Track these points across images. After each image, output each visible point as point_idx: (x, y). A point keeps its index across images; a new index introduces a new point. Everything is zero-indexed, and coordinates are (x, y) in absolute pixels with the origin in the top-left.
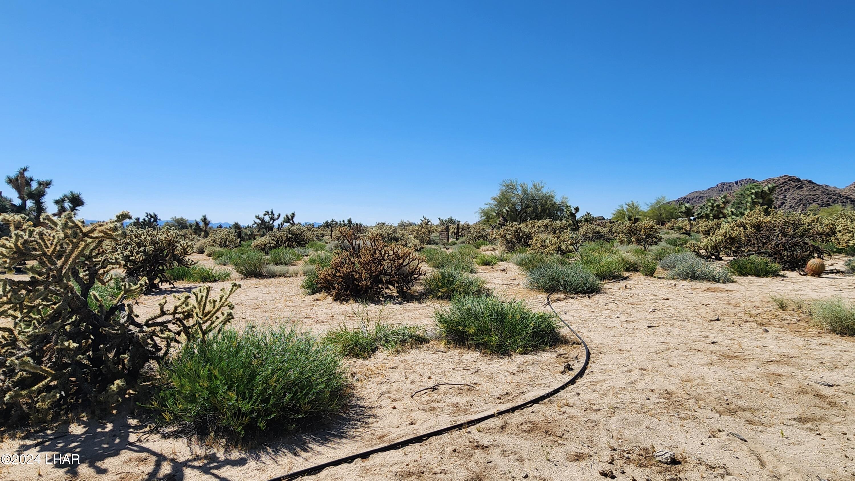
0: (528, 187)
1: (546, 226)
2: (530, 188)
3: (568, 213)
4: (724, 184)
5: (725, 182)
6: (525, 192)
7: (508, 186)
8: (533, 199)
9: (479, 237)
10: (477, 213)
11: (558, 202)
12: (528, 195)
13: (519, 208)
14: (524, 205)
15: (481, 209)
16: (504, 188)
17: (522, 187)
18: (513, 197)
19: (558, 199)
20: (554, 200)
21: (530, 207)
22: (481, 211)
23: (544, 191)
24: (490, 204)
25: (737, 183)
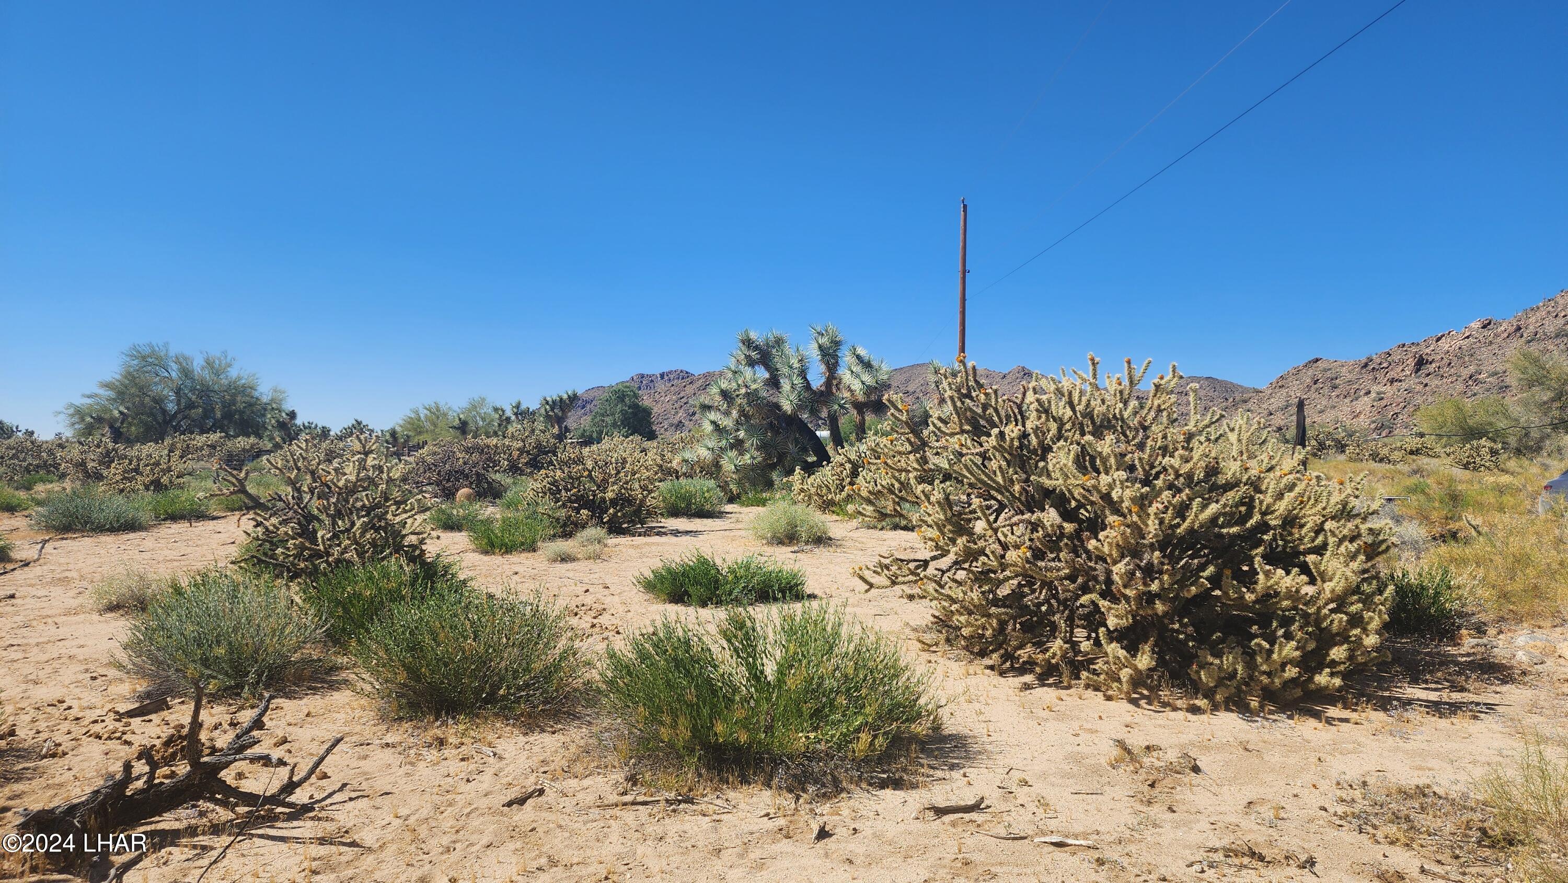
0: (195, 364)
1: (213, 447)
2: (198, 365)
3: (273, 421)
4: (642, 376)
5: (646, 372)
6: (186, 373)
7: (144, 358)
8: (205, 391)
9: (38, 466)
10: (62, 416)
11: (265, 399)
12: (193, 379)
13: (171, 407)
14: (183, 401)
15: (72, 405)
16: (135, 362)
17: (177, 361)
18: (156, 384)
19: (264, 391)
20: (256, 394)
21: (197, 407)
22: (72, 411)
23: (233, 373)
24: (96, 395)
25: (662, 376)
